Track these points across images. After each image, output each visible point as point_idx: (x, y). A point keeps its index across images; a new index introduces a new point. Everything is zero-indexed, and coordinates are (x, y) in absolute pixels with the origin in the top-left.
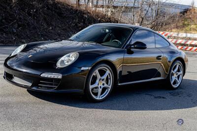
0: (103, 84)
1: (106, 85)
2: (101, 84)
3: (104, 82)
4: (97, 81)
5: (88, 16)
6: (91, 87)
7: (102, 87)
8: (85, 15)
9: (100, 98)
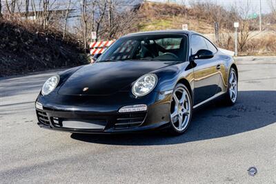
0: (182, 110)
1: (185, 111)
2: (180, 110)
3: (183, 107)
4: (176, 107)
5: (21, 30)
6: (172, 116)
7: (182, 113)
8: (16, 30)
9: (183, 129)
